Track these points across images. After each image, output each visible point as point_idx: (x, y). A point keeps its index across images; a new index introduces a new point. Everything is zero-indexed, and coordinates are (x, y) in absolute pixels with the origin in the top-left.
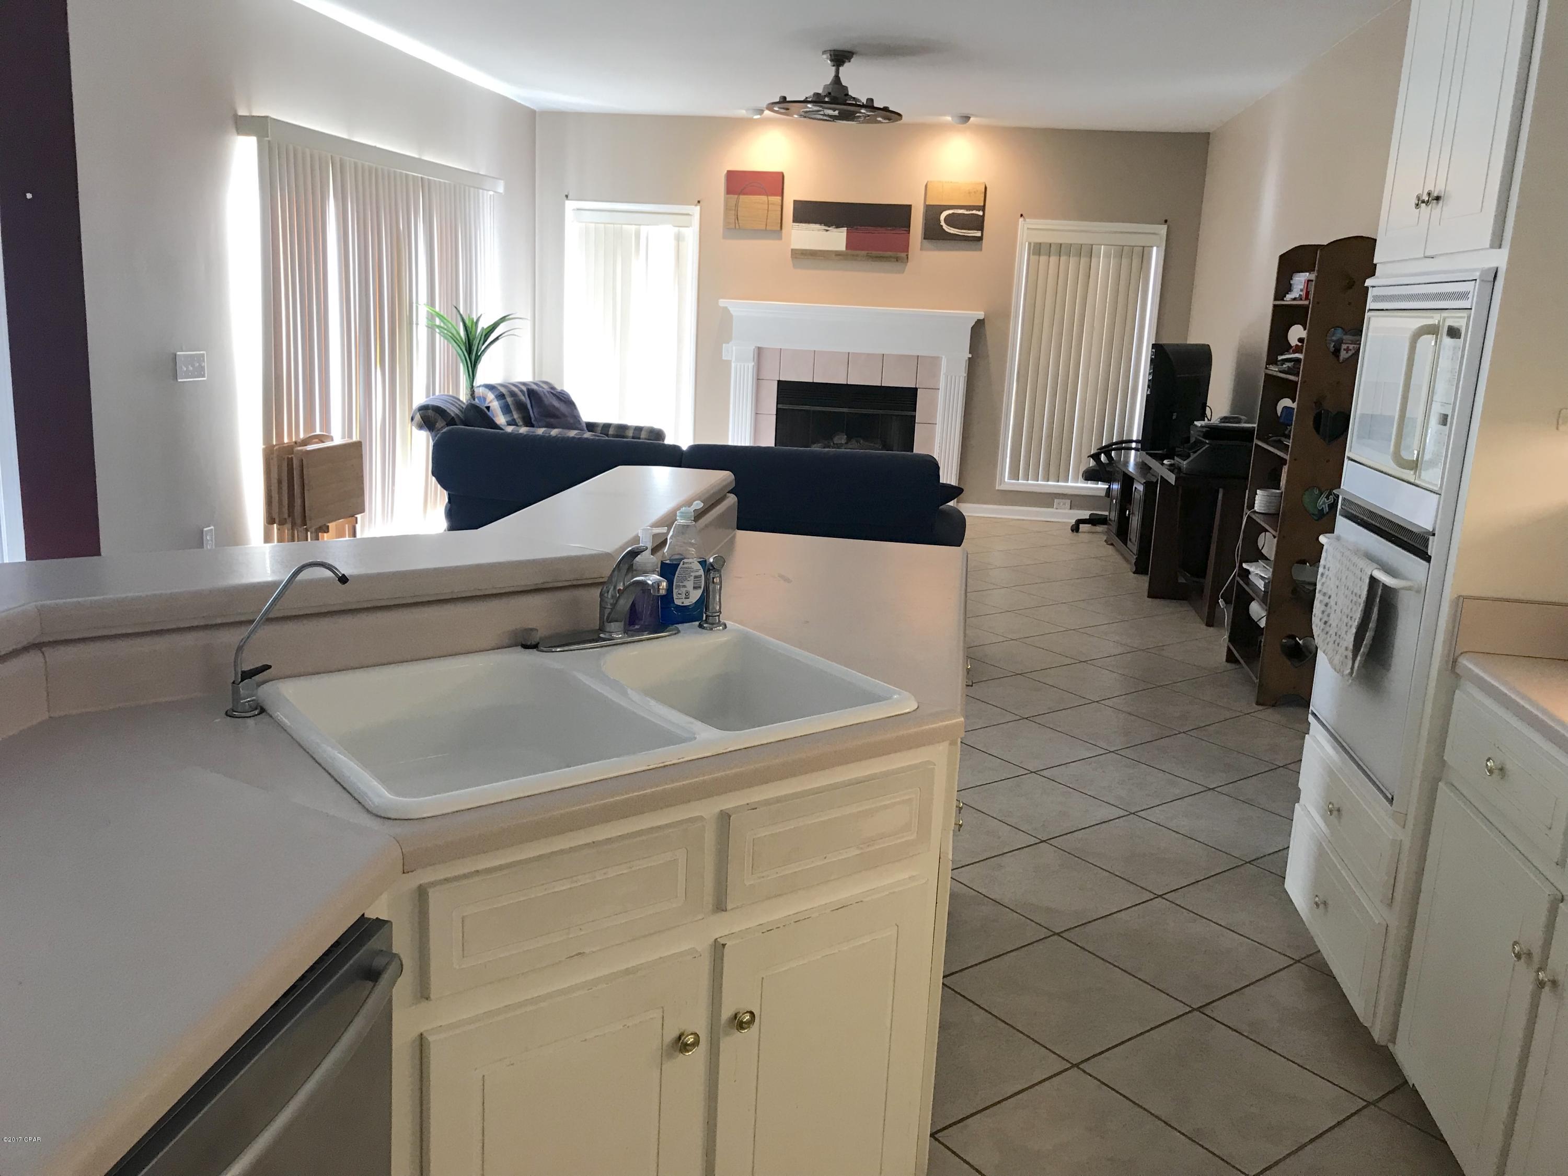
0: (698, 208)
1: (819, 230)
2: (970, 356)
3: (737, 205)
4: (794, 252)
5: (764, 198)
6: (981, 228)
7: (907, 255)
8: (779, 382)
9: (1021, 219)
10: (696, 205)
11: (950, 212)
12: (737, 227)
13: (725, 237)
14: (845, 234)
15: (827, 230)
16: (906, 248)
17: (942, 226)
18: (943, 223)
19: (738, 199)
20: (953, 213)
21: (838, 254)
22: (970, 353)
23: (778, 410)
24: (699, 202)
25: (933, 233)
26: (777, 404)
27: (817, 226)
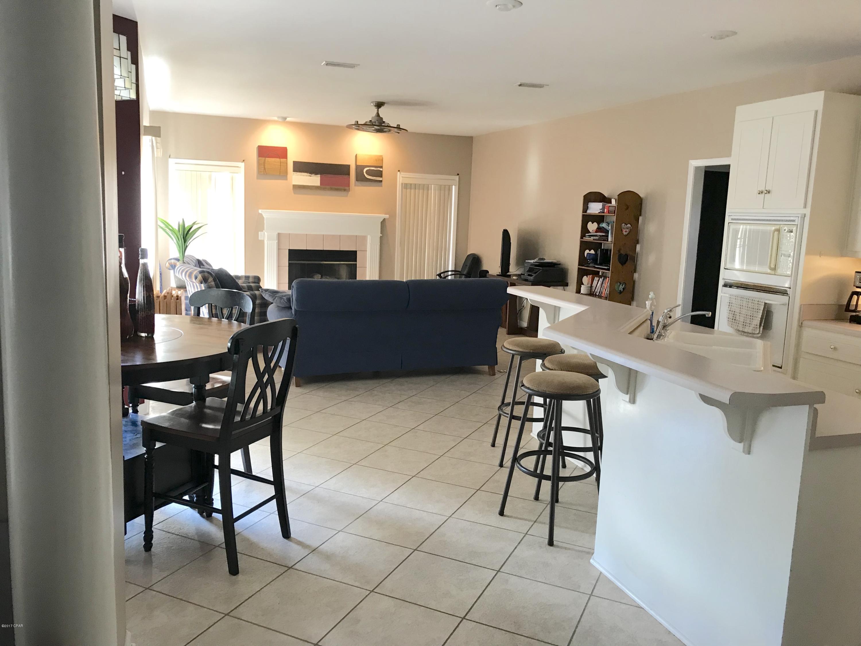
0: (243, 164)
1: (306, 176)
2: (381, 235)
3: (264, 163)
4: (294, 186)
5: (278, 160)
6: (381, 176)
7: (349, 189)
8: (289, 250)
9: (399, 173)
10: (242, 162)
11: (368, 168)
12: (265, 173)
13: (258, 178)
14: (319, 178)
15: (311, 176)
16: (349, 185)
17: (364, 175)
18: (365, 174)
19: (265, 160)
20: (369, 169)
21: (316, 188)
22: (381, 234)
23: (289, 264)
24: (244, 161)
25: (361, 178)
26: (289, 261)
27: (306, 174)
